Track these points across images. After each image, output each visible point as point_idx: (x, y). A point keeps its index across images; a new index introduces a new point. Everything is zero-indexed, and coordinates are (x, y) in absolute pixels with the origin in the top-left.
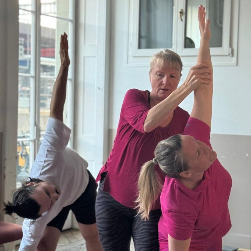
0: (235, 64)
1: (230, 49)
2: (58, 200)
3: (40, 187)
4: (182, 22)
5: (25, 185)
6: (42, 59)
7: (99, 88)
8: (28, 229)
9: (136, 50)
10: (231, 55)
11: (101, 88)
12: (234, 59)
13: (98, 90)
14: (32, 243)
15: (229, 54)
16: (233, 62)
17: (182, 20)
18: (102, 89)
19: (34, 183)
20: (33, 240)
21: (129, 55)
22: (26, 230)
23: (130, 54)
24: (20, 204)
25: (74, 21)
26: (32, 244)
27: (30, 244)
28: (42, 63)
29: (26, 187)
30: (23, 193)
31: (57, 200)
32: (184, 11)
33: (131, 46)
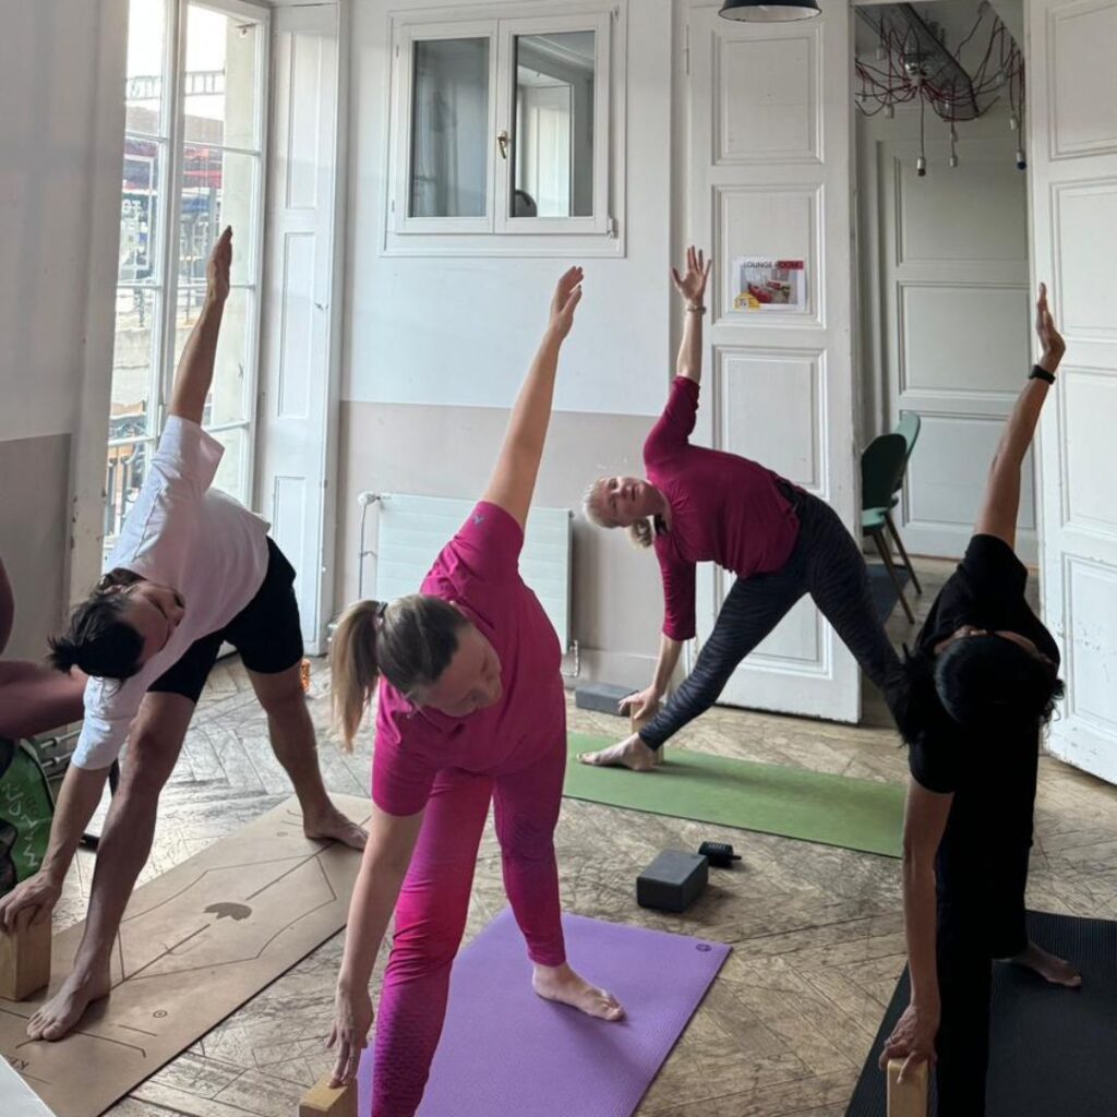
0: (622, 255)
1: (611, 221)
2: (181, 623)
3: (138, 593)
4: (504, 161)
5: (100, 592)
6: (184, 190)
7: (319, 306)
8: (97, 696)
9: (405, 219)
10: (612, 233)
11: (324, 306)
12: (619, 242)
13: (318, 310)
14: (107, 735)
15: (609, 232)
16: (617, 249)
17: (504, 157)
18: (327, 307)
19: (119, 586)
20: (107, 728)
21: (389, 229)
22: (91, 701)
23: (392, 227)
24: (92, 639)
25: (264, 155)
26: (105, 738)
27: (100, 740)
28: (184, 195)
29: (103, 597)
30: (99, 612)
31: (178, 623)
32: (509, 137)
33: (393, 209)
